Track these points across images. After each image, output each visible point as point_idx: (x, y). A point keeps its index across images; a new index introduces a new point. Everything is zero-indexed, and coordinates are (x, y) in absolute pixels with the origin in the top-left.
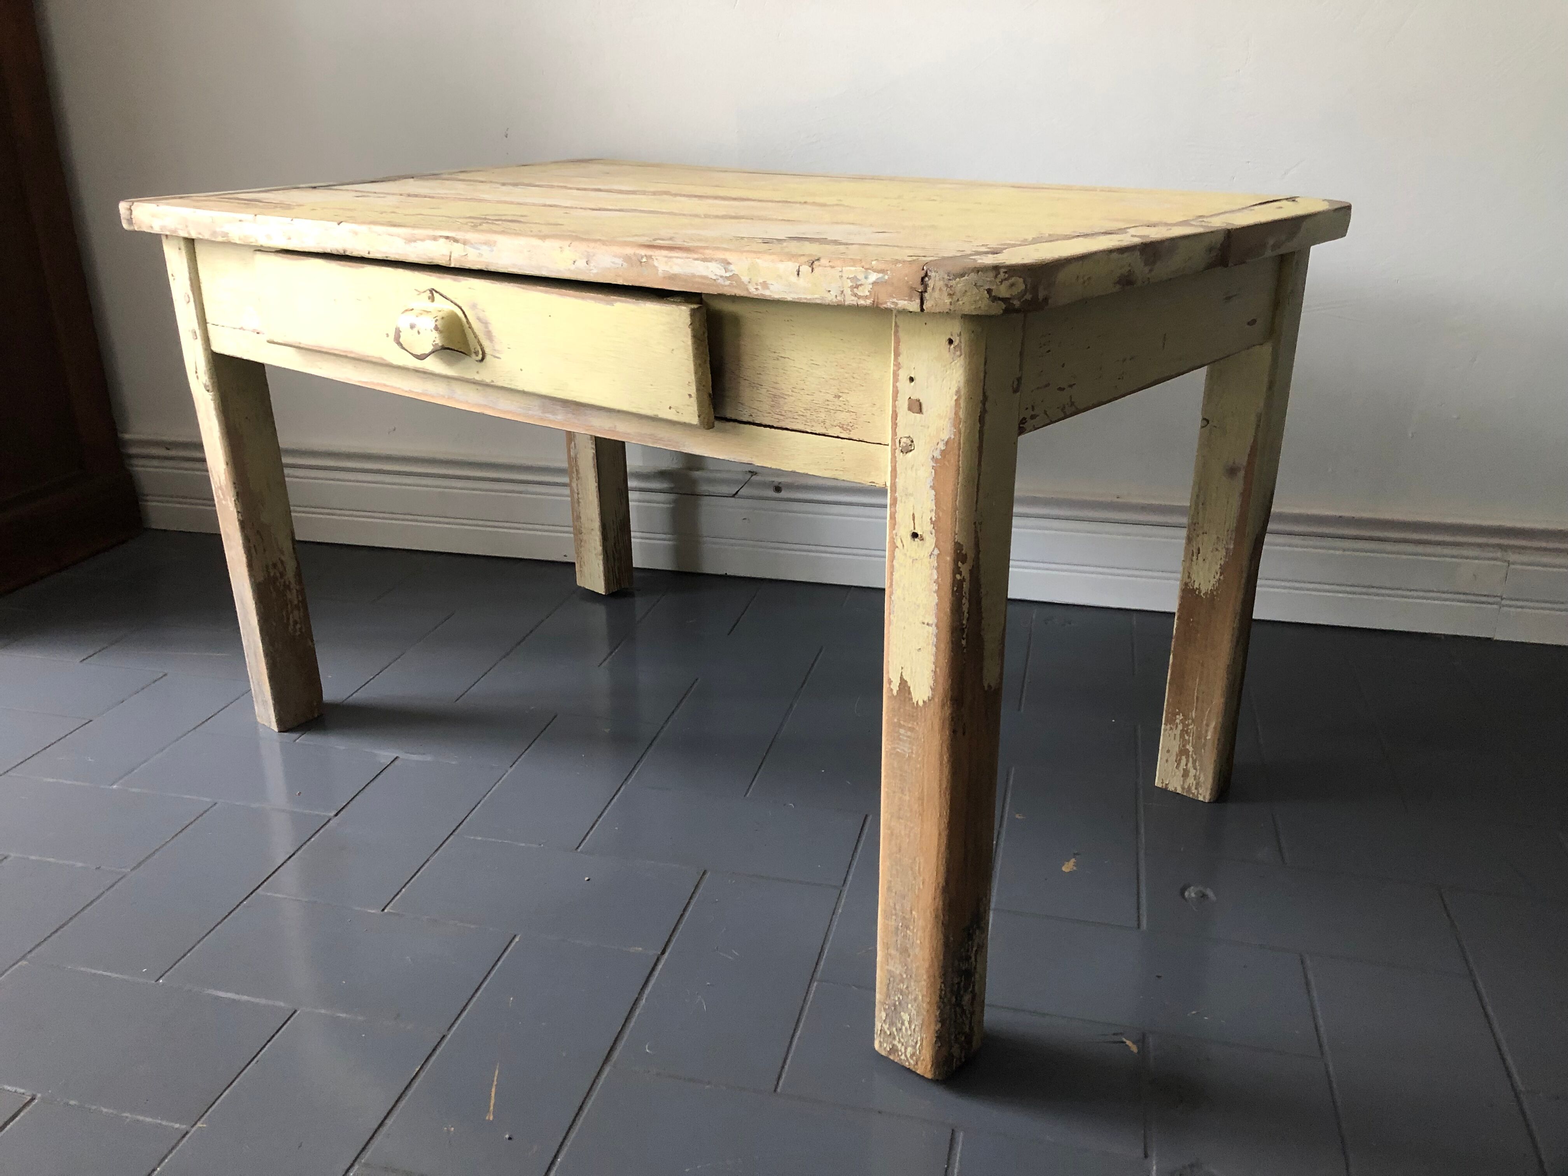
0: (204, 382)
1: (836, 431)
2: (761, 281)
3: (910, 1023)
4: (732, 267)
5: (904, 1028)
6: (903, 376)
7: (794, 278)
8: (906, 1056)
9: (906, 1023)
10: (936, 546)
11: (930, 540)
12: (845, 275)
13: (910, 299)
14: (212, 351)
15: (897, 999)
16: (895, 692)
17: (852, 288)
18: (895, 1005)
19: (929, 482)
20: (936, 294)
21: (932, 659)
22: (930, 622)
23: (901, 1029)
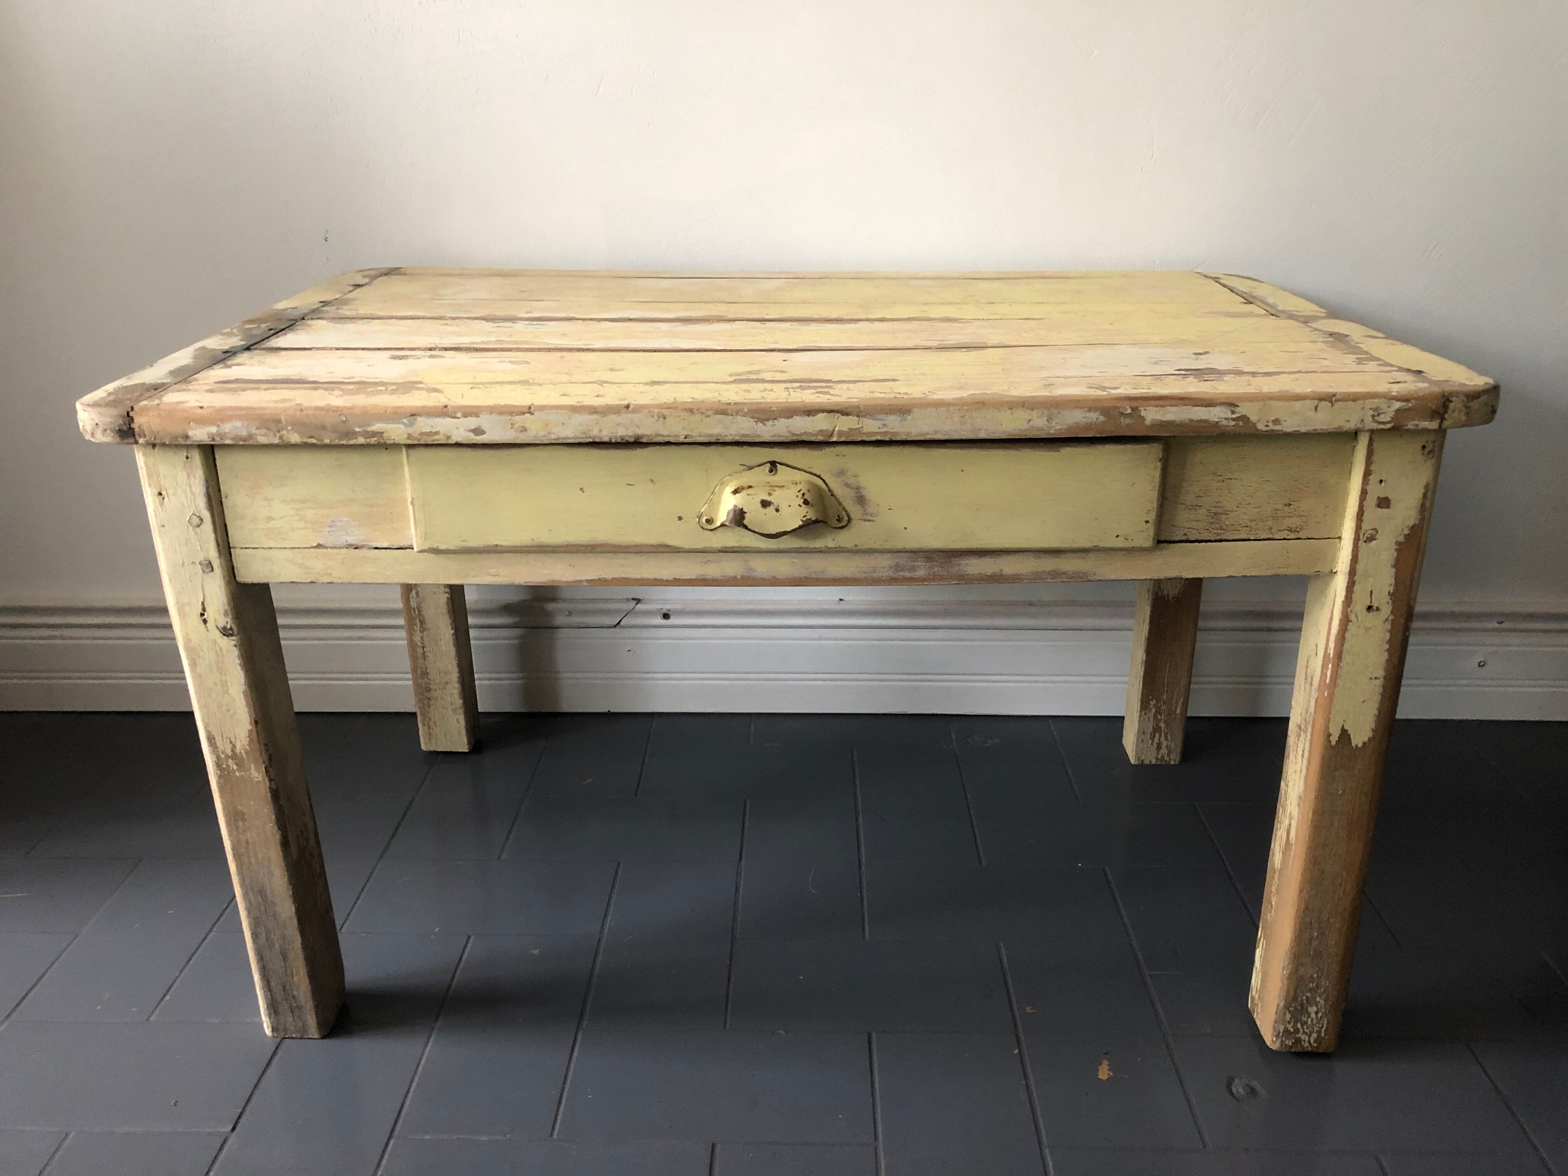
0: (221, 625)
1: (1285, 534)
2: (1273, 418)
3: (1316, 1013)
4: (1237, 409)
5: (1309, 1020)
6: (1373, 479)
7: (1311, 414)
8: (1309, 1042)
9: (1313, 1015)
10: (1392, 612)
11: (1386, 610)
12: (1367, 406)
13: (1432, 419)
14: (237, 583)
15: (1304, 998)
16: (1333, 743)
17: (1373, 416)
18: (1302, 1005)
19: (1392, 562)
20: (1455, 414)
21: (1377, 706)
22: (1378, 676)
23: (1306, 1023)
